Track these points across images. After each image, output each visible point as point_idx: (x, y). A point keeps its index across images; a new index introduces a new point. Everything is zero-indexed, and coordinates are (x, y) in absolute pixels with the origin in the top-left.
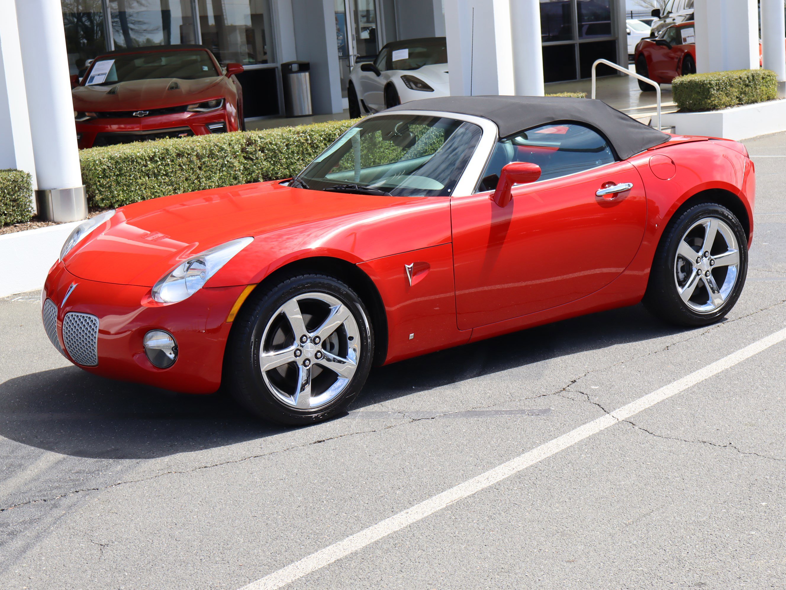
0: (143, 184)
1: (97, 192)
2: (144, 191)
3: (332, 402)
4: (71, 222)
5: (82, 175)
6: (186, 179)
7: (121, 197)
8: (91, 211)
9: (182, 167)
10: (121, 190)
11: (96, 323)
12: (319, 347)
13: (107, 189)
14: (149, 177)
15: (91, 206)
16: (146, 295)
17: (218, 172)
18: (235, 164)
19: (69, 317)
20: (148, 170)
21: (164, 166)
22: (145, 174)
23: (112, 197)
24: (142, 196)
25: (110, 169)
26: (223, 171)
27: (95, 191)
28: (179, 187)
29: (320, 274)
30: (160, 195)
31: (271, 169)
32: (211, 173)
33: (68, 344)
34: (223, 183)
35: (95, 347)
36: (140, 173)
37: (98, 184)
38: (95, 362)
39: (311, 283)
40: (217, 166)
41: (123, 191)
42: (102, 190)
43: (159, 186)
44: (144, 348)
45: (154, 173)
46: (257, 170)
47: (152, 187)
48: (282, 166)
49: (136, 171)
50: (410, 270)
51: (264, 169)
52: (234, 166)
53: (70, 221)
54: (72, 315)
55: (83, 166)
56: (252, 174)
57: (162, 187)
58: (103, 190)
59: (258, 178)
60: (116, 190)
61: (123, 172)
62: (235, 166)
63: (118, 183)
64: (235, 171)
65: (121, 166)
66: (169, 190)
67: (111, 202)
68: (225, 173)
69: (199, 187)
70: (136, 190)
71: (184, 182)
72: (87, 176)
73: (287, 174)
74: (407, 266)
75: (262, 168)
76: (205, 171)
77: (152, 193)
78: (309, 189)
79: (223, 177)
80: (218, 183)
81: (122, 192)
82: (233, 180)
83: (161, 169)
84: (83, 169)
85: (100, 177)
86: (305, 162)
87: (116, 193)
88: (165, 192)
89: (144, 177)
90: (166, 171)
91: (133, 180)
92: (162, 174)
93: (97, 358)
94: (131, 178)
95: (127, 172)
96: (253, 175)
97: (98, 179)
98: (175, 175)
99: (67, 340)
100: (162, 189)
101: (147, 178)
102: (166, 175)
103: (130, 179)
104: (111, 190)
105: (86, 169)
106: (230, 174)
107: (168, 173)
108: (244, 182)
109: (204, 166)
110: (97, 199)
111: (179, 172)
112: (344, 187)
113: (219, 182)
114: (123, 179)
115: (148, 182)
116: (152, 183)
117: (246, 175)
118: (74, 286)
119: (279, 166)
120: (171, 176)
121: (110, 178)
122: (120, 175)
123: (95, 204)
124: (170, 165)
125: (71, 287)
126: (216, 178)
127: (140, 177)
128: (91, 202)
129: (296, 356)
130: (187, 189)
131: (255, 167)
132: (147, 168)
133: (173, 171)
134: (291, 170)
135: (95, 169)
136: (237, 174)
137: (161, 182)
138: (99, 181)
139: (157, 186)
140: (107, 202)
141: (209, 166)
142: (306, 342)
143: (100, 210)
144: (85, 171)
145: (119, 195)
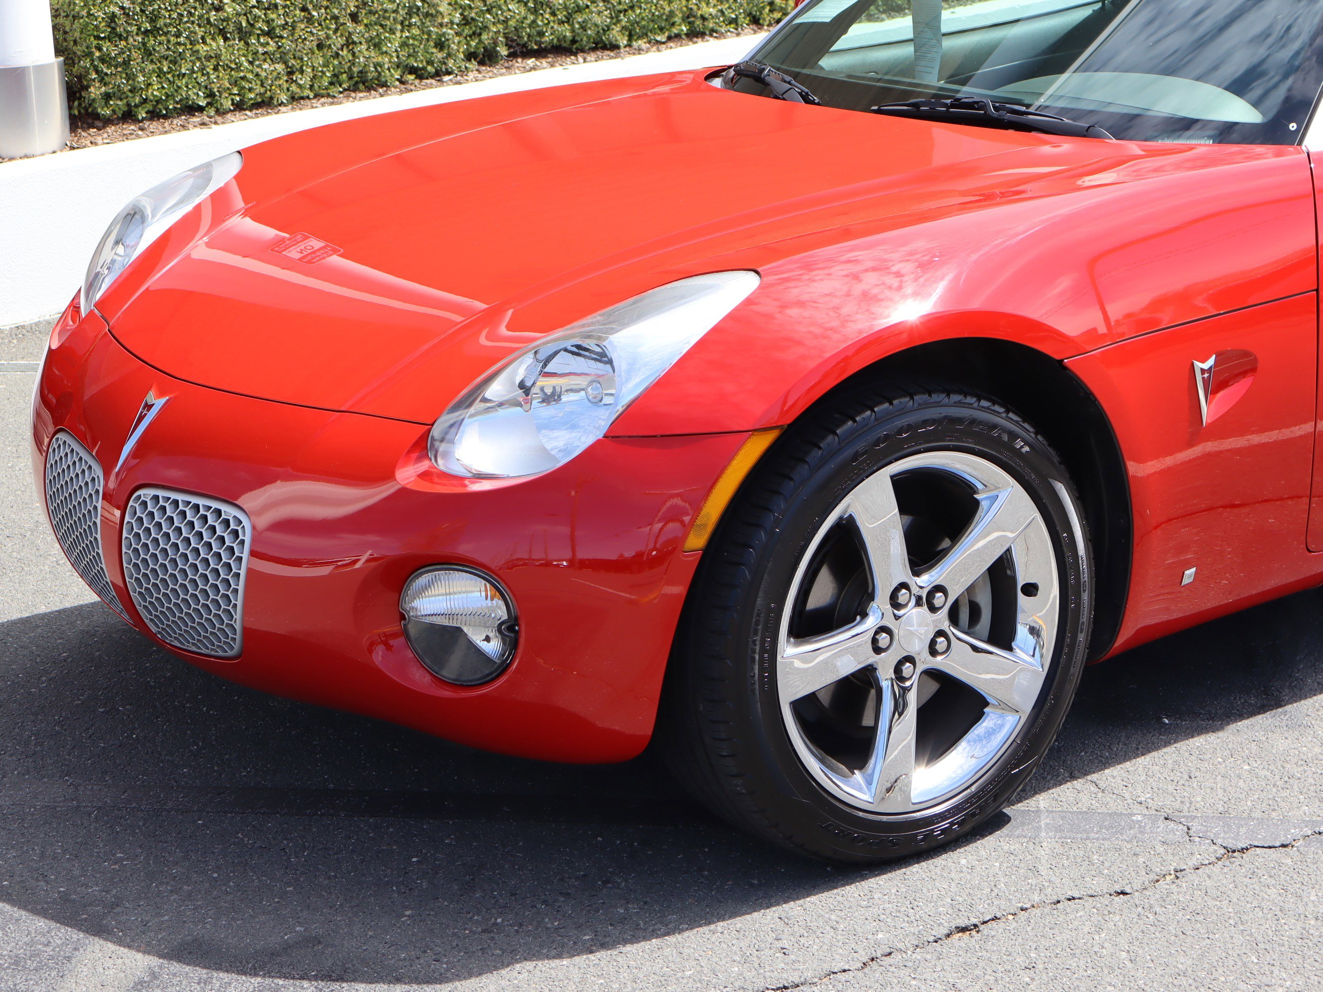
0: (211, 57)
1: (94, 76)
2: (212, 77)
3: (973, 788)
4: (26, 156)
5: (55, 28)
6: (320, 46)
7: (155, 91)
8: (77, 127)
9: (310, 13)
10: (154, 71)
11: (239, 528)
12: (942, 619)
13: (119, 69)
14: (226, 39)
15: (76, 113)
16: (409, 452)
17: (399, 27)
18: (441, 9)
19: (145, 504)
20: (223, 20)
21: (265, 9)
22: (217, 31)
23: (130, 91)
24: (206, 87)
25: (128, 15)
26: (410, 25)
27: (88, 73)
28: (302, 67)
29: (960, 392)
30: (253, 85)
31: (528, 22)
32: (381, 30)
33: (141, 586)
34: (409, 56)
35: (235, 606)
36: (204, 27)
37: (97, 54)
38: (232, 648)
39: (933, 422)
40: (395, 11)
41: (160, 74)
42: (105, 70)
43: (251, 63)
44: (403, 617)
45: (240, 29)
46: (494, 23)
47: (233, 66)
48: (553, 14)
49: (193, 23)
50: (1206, 375)
51: (512, 23)
52: (438, 12)
53: (22, 154)
54: (156, 498)
55: (56, 7)
56: (480, 34)
57: (258, 66)
58: (109, 72)
59: (495, 44)
60: (142, 70)
61: (160, 23)
62: (441, 14)
63: (148, 53)
64: (441, 25)
65: (156, 7)
66: (275, 74)
67: (128, 105)
68: (415, 31)
69: (350, 68)
70: (193, 72)
71: (313, 53)
72: (65, 33)
73: (565, 37)
74: (1198, 365)
75: (506, 21)
76: (366, 25)
77: (233, 81)
78: (818, 104)
79: (411, 41)
80: (398, 57)
81: (158, 76)
82: (434, 50)
83: (256, 18)
84: (55, 14)
85: (102, 35)
86: (610, 6)
87: (141, 79)
88: (266, 78)
89: (213, 39)
90: (268, 22)
91: (185, 45)
92: (259, 32)
93: (238, 637)
94: (182, 40)
95: (171, 24)
96: (484, 36)
97: (95, 43)
98: (293, 35)
99: (139, 573)
100: (258, 70)
101: (221, 42)
102: (270, 34)
103: (179, 44)
104: (129, 72)
105: (63, 14)
106: (429, 33)
107: (274, 28)
108: (462, 56)
109: (364, 11)
110: (93, 95)
111: (303, 26)
112: (945, 105)
113: (401, 53)
114: (160, 43)
115: (224, 50)
116: (233, 53)
117: (466, 38)
118: (159, 403)
119: (547, 16)
120: (281, 37)
121: (126, 39)
122: (154, 32)
123: (86, 109)
124: (280, 8)
125: (149, 407)
126: (393, 44)
127: (203, 38)
128: (76, 103)
129: (877, 650)
130: (322, 72)
131: (488, 16)
132: (222, 15)
133: (287, 23)
134: (577, 26)
135: (89, 15)
136: (444, 34)
137: (256, 53)
138: (99, 49)
139: (246, 64)
140: (119, 102)
141: (376, 12)
142: (906, 605)
143: (100, 124)
144: (61, 20)
145: (149, 84)
